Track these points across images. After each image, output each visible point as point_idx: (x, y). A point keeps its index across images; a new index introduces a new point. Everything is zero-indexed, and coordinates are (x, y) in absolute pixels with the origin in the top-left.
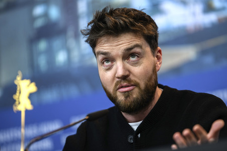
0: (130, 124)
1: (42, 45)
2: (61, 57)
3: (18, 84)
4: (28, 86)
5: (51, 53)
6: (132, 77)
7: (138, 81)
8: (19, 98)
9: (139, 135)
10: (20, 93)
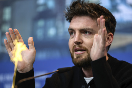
0: (85, 78)
1: (41, 23)
2: (52, 32)
3: (16, 44)
4: (22, 46)
5: (45, 29)
6: (84, 45)
7: (87, 48)
8: (14, 53)
9: (89, 87)
10: (16, 50)
